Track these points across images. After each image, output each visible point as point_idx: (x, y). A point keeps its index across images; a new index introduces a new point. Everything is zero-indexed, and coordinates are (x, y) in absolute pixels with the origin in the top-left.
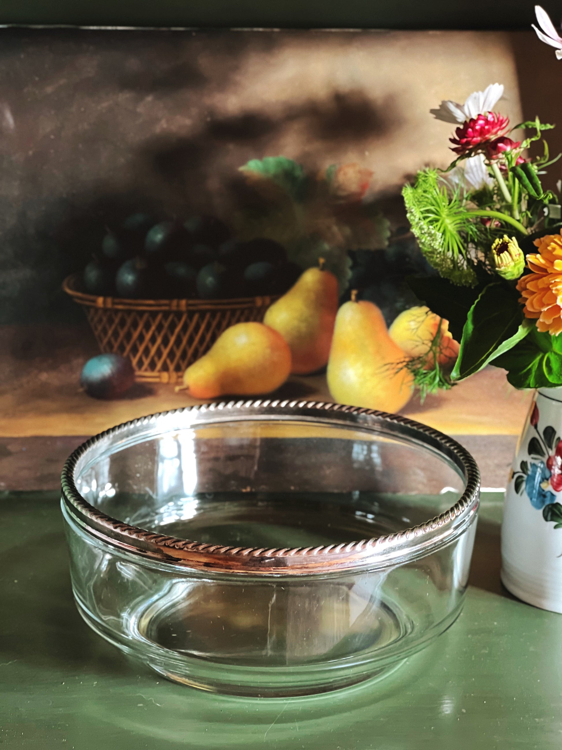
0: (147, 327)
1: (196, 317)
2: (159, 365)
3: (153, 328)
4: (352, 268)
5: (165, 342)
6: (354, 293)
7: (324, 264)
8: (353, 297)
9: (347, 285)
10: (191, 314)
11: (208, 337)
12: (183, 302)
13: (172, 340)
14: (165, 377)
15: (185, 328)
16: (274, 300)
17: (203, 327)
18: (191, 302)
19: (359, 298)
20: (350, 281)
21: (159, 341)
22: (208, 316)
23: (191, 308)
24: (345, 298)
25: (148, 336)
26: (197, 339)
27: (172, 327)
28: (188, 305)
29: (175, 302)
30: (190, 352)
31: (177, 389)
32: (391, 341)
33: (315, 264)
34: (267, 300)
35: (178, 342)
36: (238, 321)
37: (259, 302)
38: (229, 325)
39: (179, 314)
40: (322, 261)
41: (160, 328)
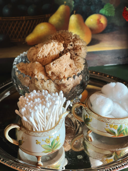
0: (13, 25)
1: (28, 22)
2: (18, 37)
3: (15, 25)
4: (74, 4)
5: (19, 29)
6: (75, 11)
7: (66, 3)
8: (74, 13)
9: (72, 9)
10: (26, 21)
11: (32, 27)
12: (24, 17)
13: (21, 29)
14: (19, 40)
15: (25, 25)
16: (51, 15)
17: (30, 24)
18: (26, 17)
19: (76, 13)
20: (73, 8)
21: (17, 29)
22: (32, 21)
23: (26, 19)
24: (72, 13)
25: (14, 28)
26: (29, 28)
27: (21, 25)
28: (25, 18)
29: (21, 17)
30: (27, 32)
31: (23, 43)
32: (85, 25)
33: (63, 3)
34: (49, 15)
35: (23, 29)
36: (41, 22)
37: (47, 16)
38: (38, 23)
39: (23, 21)
40: (65, 2)
41: (17, 25)
